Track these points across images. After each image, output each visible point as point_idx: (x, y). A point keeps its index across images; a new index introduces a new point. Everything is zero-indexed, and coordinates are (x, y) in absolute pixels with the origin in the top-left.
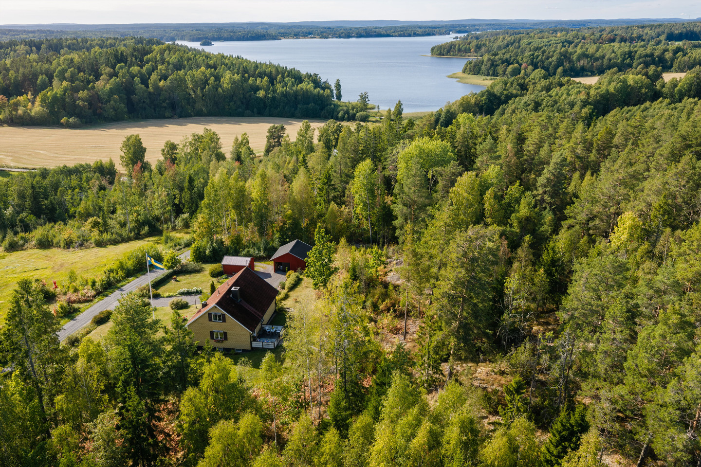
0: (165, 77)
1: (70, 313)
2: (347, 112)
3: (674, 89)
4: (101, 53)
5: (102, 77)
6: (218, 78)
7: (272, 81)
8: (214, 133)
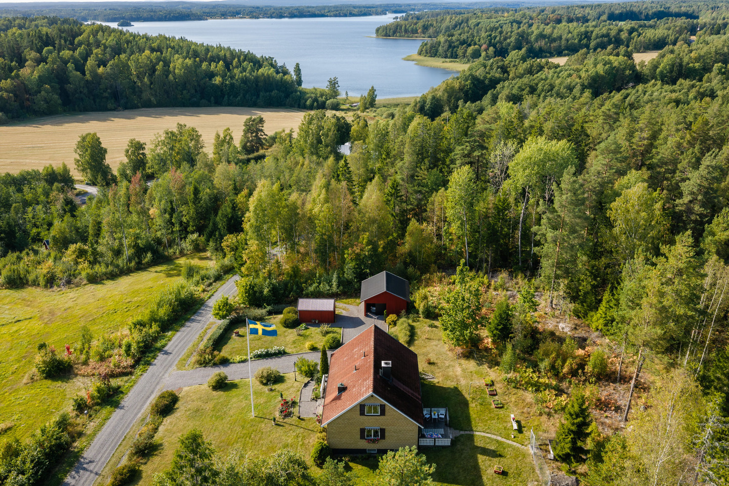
0: (103, 63)
1: (109, 396)
2: (316, 100)
3: (655, 71)
4: (21, 35)
5: (27, 64)
6: (167, 63)
7: (228, 65)
8: (193, 130)
